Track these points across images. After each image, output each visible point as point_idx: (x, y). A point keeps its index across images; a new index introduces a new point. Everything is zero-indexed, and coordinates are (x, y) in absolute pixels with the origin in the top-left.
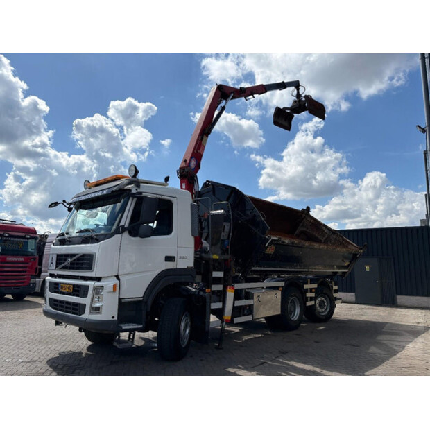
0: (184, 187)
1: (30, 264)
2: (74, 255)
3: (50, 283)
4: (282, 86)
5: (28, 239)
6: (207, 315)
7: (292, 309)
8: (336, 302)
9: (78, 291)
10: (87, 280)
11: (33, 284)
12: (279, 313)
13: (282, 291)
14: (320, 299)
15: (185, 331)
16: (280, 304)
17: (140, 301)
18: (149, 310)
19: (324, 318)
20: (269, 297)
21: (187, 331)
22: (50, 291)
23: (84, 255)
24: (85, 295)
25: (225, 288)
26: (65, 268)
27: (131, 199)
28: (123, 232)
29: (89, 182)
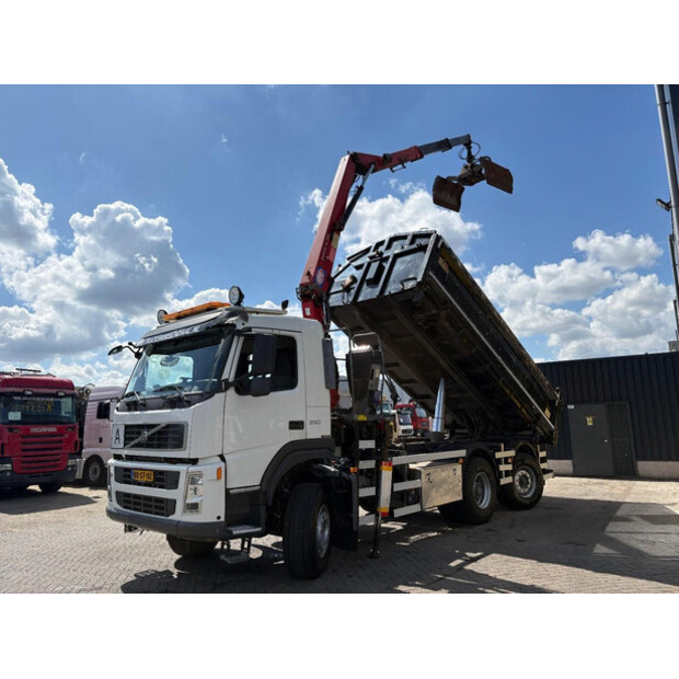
0: (308, 313)
1: (67, 436)
2: (153, 426)
3: (116, 468)
4: (445, 145)
5: (61, 397)
6: (354, 507)
7: (480, 491)
8: (545, 476)
9: (162, 480)
10: (175, 463)
11: (72, 466)
12: (460, 498)
13: (463, 464)
14: (520, 473)
15: (323, 532)
16: (461, 484)
17: (256, 491)
18: (270, 503)
19: (528, 502)
20: (443, 474)
21: (327, 532)
22: (117, 480)
23: (168, 426)
24: (174, 485)
25: (378, 465)
26: (139, 445)
27: (236, 338)
28: (226, 389)
29: (166, 313)
